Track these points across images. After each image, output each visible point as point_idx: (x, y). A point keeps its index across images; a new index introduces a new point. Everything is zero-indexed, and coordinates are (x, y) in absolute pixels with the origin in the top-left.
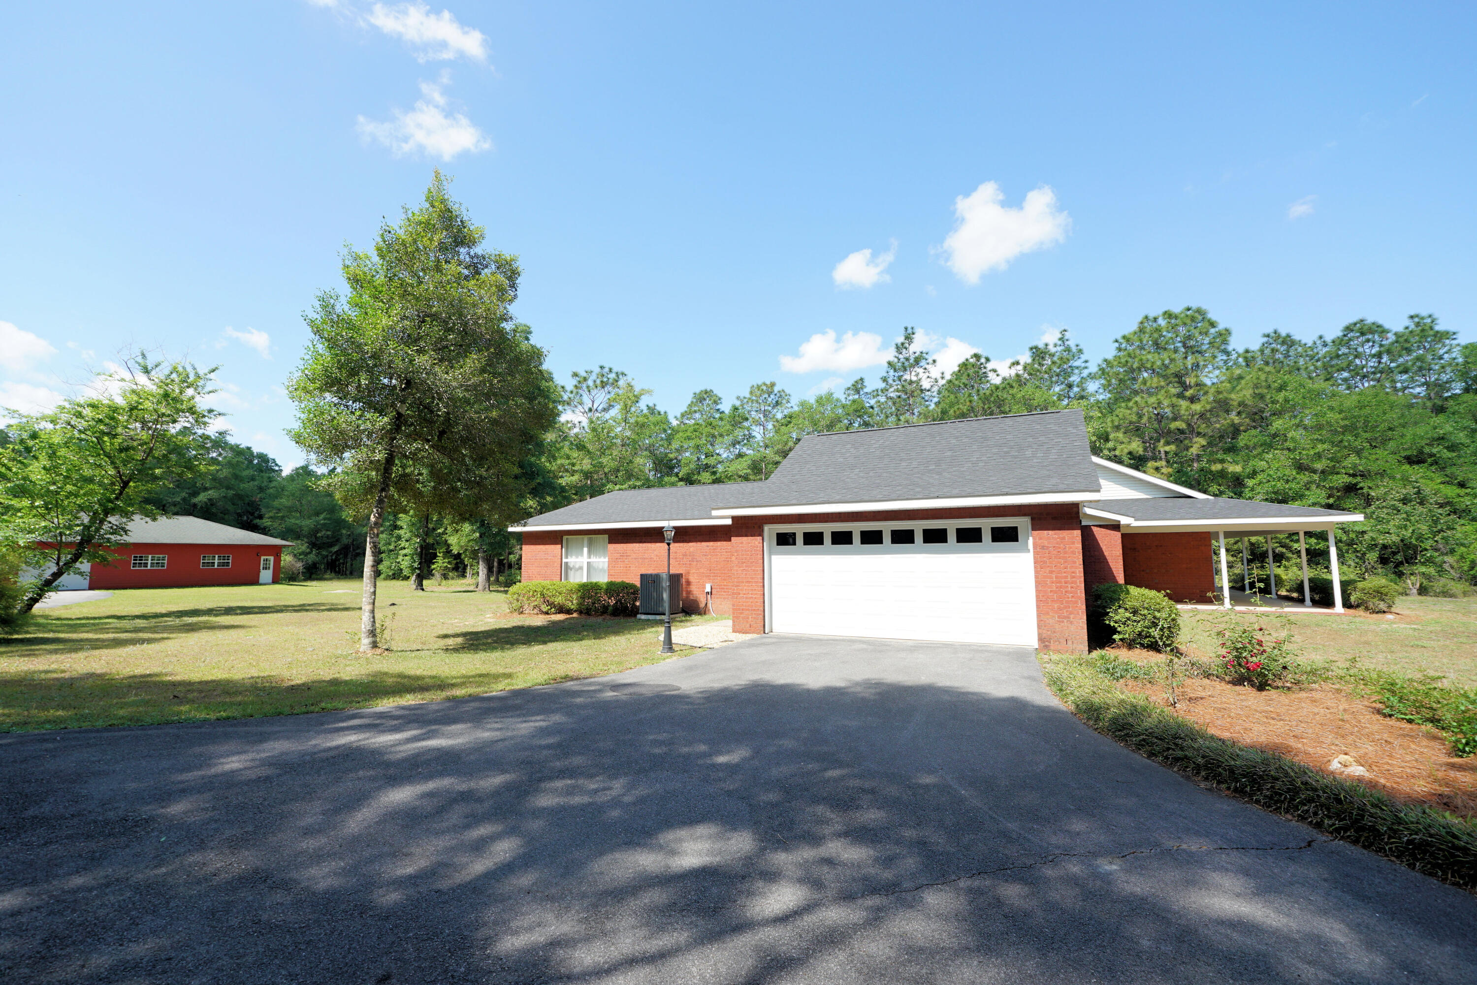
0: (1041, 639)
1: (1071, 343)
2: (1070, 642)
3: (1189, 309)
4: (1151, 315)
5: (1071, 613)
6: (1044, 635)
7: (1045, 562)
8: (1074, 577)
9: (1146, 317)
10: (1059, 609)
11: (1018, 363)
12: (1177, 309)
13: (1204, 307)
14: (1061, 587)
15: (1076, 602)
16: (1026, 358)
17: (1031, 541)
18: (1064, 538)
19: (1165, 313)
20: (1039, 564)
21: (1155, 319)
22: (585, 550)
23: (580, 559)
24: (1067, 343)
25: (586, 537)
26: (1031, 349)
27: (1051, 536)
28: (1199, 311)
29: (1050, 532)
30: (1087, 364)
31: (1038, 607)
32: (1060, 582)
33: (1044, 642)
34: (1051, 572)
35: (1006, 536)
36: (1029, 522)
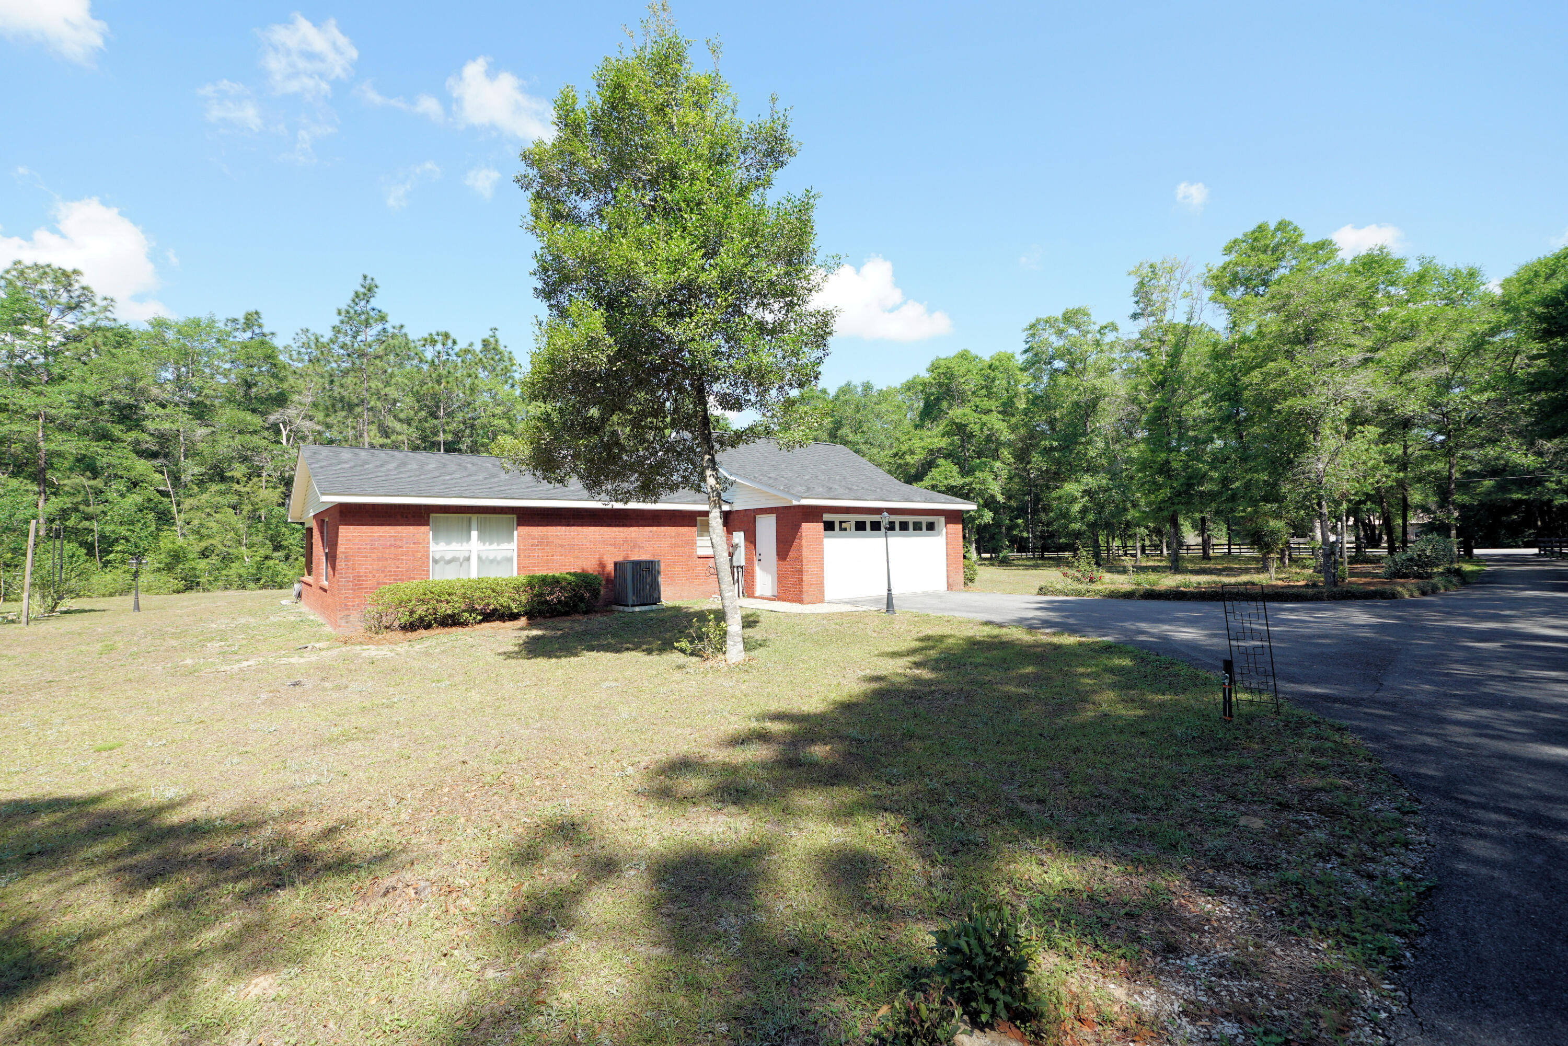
2: (958, 585)
5: (959, 568)
6: (949, 583)
7: (948, 543)
8: (960, 550)
10: (954, 568)
14: (956, 556)
15: (960, 564)
17: (944, 531)
20: (946, 543)
22: (474, 534)
23: (465, 546)
25: (474, 517)
27: (953, 528)
29: (953, 526)
31: (947, 567)
32: (955, 553)
33: (949, 586)
34: (953, 548)
35: (931, 527)
36: (942, 519)
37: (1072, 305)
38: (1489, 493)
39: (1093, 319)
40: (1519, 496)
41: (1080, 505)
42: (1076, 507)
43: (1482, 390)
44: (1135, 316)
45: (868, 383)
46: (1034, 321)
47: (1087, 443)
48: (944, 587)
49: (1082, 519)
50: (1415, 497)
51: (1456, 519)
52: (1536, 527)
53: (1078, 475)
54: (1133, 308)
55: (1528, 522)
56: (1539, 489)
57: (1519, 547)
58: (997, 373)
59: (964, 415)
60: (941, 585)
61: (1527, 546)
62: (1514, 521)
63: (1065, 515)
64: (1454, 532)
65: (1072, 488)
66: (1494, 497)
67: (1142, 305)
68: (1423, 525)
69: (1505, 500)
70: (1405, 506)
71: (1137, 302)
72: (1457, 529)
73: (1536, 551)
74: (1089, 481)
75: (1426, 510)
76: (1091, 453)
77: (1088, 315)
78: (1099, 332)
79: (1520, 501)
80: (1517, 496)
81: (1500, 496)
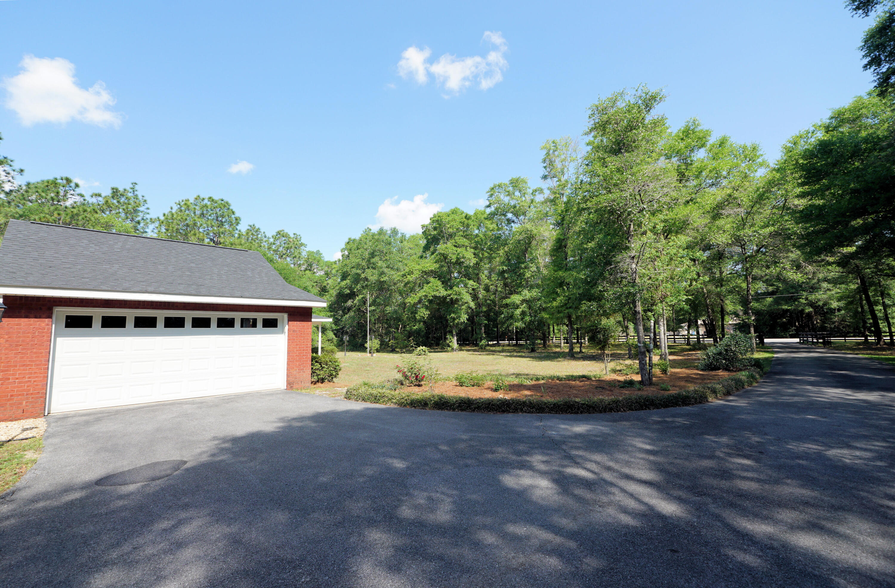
0: (288, 382)
1: (139, 194)
2: (303, 383)
3: (222, 200)
4: (202, 196)
5: (304, 367)
6: (291, 381)
7: (294, 339)
8: (307, 347)
9: (199, 196)
10: (299, 365)
11: (100, 195)
12: (216, 198)
13: (230, 202)
14: (301, 353)
15: (307, 361)
16: (107, 192)
17: (287, 328)
18: (304, 326)
19: (210, 198)
20: (290, 340)
21: (203, 199)
24: (136, 193)
26: (113, 189)
27: (297, 325)
28: (227, 203)
29: (298, 323)
30: (148, 211)
31: (288, 364)
32: (301, 350)
33: (290, 385)
34: (297, 345)
35: (271, 324)
36: (286, 316)
37: (515, 176)
38: (770, 305)
39: (529, 185)
40: (786, 307)
41: (521, 310)
42: (518, 312)
43: (766, 226)
44: (545, 177)
45: (395, 228)
46: (492, 186)
47: (526, 268)
48: (282, 385)
49: (522, 319)
50: (729, 307)
51: (753, 320)
52: (795, 326)
53: (520, 289)
54: (543, 172)
55: (791, 323)
56: (796, 303)
57: (786, 337)
58: (470, 221)
59: (446, 248)
60: (281, 383)
61: (792, 337)
62: (784, 323)
63: (511, 317)
64: (752, 330)
65: (516, 299)
66: (772, 307)
67: (548, 169)
68: (736, 325)
69: (778, 309)
70: (723, 312)
71: (545, 167)
72: (754, 327)
73: (797, 340)
74: (527, 294)
75: (737, 315)
76: (528, 275)
77: (526, 183)
78: (532, 194)
79: (787, 310)
80: (785, 307)
81: (776, 307)
